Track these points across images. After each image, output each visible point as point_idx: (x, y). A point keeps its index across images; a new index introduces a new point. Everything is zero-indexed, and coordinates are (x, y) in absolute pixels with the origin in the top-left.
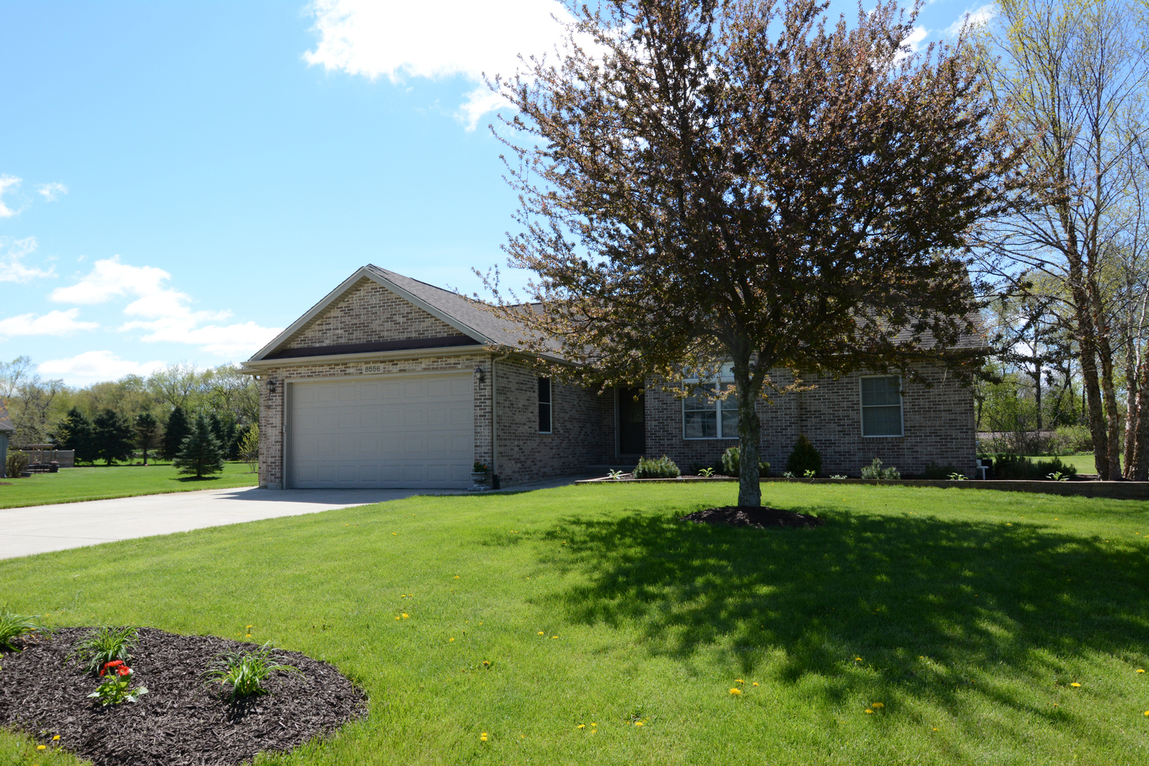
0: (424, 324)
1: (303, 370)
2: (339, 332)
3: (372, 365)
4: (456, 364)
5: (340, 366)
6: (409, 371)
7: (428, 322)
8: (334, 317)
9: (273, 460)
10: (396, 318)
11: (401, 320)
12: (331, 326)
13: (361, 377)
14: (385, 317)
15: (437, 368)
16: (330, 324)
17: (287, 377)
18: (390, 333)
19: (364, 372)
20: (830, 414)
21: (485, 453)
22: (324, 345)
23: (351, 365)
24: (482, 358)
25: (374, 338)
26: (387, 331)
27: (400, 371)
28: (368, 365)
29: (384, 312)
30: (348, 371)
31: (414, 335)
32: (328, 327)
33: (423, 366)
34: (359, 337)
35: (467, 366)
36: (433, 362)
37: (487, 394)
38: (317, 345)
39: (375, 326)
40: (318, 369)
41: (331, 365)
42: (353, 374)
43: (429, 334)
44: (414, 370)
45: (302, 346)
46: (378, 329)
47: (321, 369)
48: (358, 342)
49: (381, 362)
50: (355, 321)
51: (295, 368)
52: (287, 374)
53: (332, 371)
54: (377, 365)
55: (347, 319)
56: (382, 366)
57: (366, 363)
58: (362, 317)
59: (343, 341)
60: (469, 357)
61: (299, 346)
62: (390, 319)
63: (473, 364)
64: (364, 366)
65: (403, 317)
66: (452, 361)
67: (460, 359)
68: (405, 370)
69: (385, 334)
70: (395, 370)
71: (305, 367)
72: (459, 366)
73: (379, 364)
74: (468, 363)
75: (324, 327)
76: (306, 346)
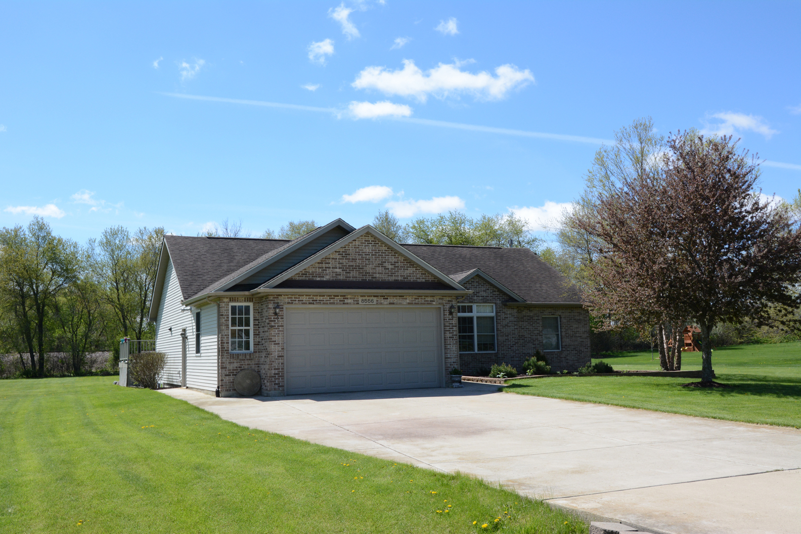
0: (408, 272)
1: (304, 298)
2: (338, 270)
3: (367, 298)
4: (432, 301)
5: (339, 297)
6: (397, 304)
7: (411, 270)
8: (332, 259)
9: (276, 372)
10: (386, 265)
11: (390, 267)
12: (330, 265)
13: (357, 306)
14: (377, 263)
15: (418, 304)
16: (329, 263)
17: (289, 303)
18: (381, 275)
19: (360, 302)
20: (529, 337)
21: (453, 362)
22: (325, 279)
23: (349, 297)
24: (450, 299)
25: (368, 278)
26: (378, 273)
27: (390, 303)
28: (364, 298)
29: (376, 260)
30: (346, 301)
31: (400, 278)
32: (327, 265)
33: (408, 301)
34: (354, 276)
35: (439, 303)
36: (415, 299)
37: (454, 322)
38: (318, 279)
39: (369, 268)
40: (319, 298)
41: (331, 296)
42: (350, 303)
43: (412, 279)
44: (400, 304)
45: (304, 278)
46: (371, 271)
47: (321, 298)
48: (354, 279)
49: (374, 296)
50: (351, 264)
51: (297, 296)
52: (287, 300)
53: (332, 301)
54: (371, 298)
55: (344, 261)
56: (375, 299)
57: (362, 296)
58: (358, 261)
59: (341, 278)
60: (441, 297)
61: (301, 278)
62: (381, 264)
63: (444, 302)
64: (360, 299)
65: (391, 265)
66: (429, 299)
67: (435, 298)
68: (393, 303)
69: (378, 275)
70: (385, 303)
71: (306, 295)
72: (434, 303)
73: (373, 298)
74: (440, 301)
75: (324, 265)
76: (307, 279)
